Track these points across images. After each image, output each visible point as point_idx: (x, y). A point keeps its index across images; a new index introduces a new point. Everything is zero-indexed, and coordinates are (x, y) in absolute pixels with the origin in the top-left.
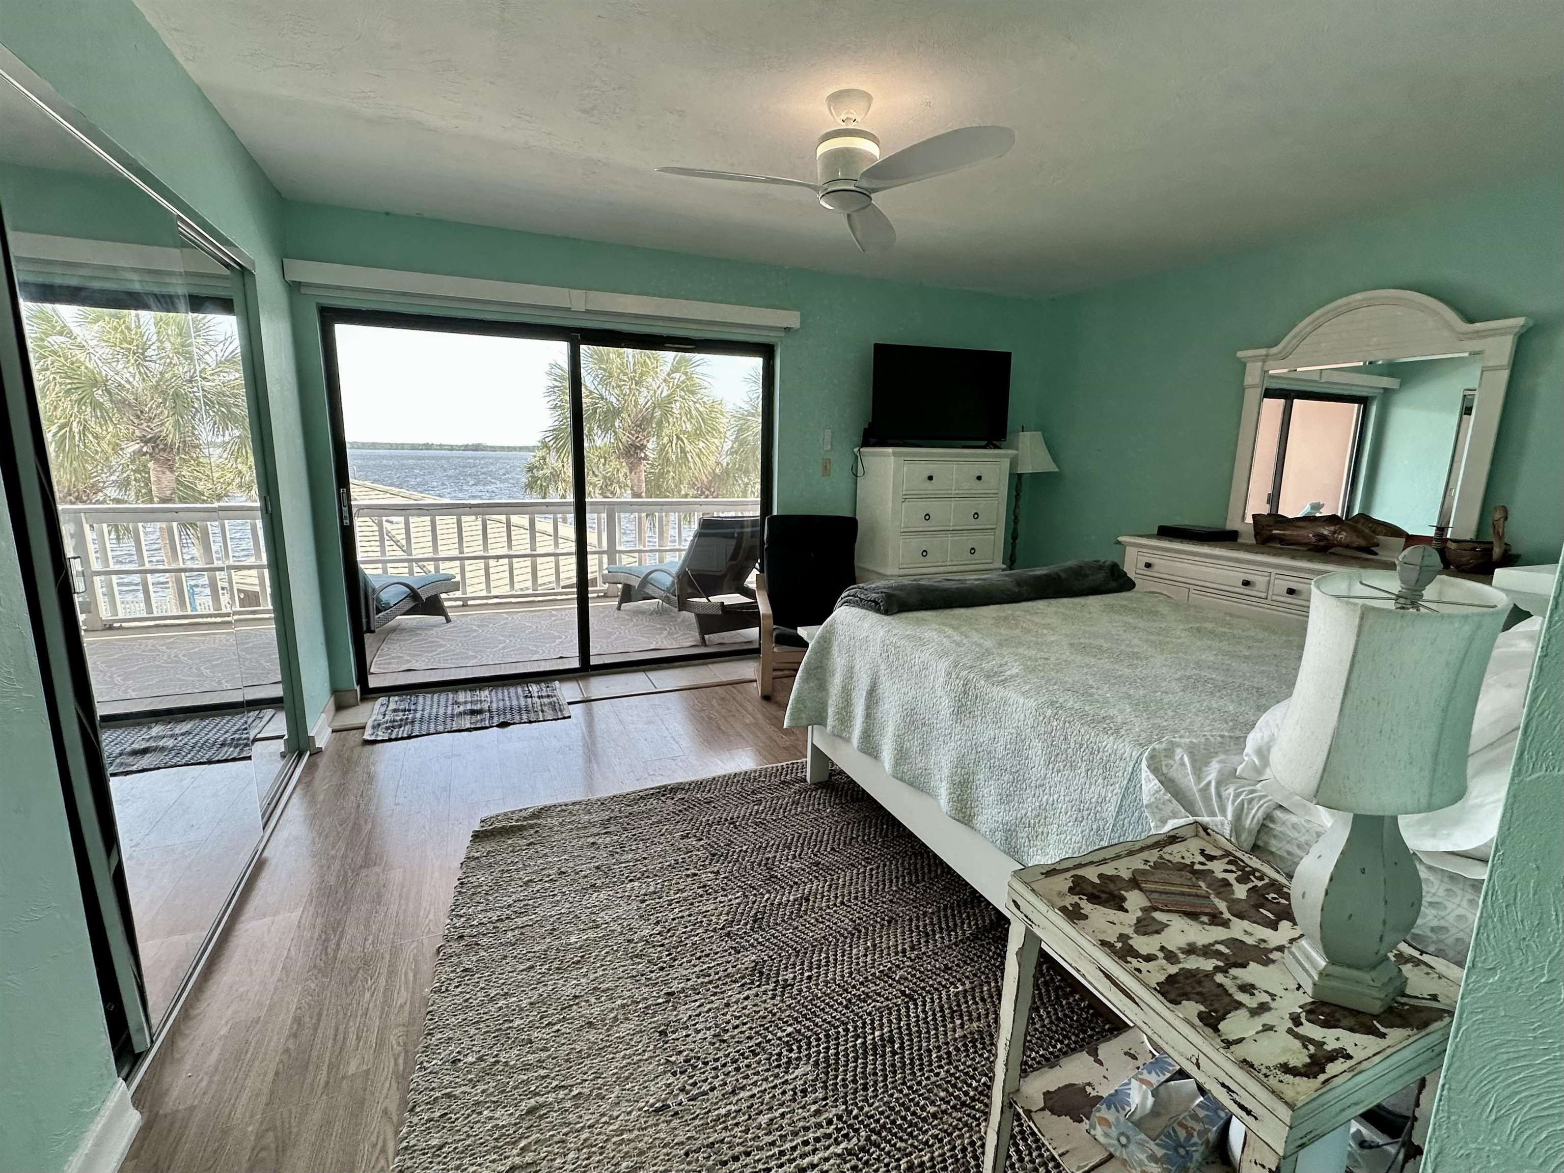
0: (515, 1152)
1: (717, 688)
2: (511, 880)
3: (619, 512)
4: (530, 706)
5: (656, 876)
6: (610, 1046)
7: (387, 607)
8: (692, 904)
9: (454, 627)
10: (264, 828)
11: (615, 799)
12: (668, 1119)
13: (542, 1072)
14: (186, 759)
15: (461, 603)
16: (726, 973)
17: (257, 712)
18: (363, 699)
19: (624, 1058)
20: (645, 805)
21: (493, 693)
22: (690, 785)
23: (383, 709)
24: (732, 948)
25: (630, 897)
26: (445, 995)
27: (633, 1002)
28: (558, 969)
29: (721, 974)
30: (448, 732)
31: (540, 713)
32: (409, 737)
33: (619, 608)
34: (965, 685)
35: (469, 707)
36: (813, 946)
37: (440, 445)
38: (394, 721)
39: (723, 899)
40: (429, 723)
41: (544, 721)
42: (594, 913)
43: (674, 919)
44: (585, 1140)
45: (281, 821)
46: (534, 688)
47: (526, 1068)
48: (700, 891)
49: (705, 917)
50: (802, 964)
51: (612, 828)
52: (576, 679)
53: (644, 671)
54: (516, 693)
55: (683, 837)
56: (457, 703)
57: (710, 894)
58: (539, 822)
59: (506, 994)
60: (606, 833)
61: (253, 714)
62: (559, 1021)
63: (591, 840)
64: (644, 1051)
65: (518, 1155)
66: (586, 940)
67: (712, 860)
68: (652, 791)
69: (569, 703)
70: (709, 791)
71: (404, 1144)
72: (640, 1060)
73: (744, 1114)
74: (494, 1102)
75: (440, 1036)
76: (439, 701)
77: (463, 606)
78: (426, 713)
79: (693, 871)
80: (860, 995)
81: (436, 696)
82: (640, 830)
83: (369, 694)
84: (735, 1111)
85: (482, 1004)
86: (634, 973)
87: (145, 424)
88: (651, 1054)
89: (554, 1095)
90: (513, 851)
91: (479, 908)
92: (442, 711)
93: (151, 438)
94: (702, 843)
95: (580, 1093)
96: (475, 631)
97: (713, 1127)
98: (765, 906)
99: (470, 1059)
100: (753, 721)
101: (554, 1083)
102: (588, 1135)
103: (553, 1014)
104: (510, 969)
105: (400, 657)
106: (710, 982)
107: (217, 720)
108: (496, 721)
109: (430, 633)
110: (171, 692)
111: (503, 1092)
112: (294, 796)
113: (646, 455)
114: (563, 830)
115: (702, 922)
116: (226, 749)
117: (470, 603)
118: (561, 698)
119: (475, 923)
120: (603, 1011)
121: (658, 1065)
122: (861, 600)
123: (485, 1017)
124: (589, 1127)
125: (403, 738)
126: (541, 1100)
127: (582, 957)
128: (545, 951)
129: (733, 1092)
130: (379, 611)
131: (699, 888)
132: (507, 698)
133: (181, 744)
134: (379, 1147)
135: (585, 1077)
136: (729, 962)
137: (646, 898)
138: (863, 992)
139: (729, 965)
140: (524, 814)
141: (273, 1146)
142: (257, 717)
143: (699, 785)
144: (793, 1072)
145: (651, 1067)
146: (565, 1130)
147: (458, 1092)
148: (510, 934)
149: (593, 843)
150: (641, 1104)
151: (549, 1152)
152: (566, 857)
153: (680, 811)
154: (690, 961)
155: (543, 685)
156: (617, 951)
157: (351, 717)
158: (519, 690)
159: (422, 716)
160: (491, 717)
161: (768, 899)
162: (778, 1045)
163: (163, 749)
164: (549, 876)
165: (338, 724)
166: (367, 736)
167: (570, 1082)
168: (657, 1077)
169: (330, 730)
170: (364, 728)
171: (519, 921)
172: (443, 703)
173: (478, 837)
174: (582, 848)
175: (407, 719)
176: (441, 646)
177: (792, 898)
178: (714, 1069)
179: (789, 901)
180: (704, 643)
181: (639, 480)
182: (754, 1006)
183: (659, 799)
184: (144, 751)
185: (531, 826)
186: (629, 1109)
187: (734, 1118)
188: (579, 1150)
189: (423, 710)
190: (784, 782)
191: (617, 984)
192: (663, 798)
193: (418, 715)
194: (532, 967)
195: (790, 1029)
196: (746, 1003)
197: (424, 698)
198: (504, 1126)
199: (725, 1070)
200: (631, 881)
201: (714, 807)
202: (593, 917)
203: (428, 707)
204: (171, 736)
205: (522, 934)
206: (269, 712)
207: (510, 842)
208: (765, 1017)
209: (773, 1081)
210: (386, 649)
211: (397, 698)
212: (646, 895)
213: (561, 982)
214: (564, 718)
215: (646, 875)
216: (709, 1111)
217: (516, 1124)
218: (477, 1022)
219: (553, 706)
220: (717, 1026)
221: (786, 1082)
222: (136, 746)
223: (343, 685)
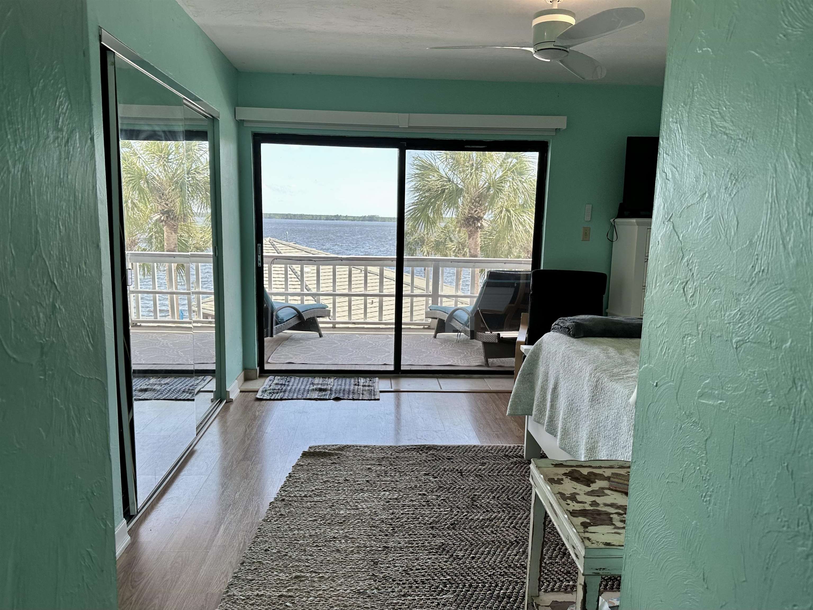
0: (284, 590)
1: (484, 394)
2: (317, 479)
3: (443, 267)
4: (356, 390)
5: (401, 491)
6: (345, 562)
7: (282, 322)
8: (417, 509)
9: (323, 340)
10: (197, 435)
11: (391, 448)
12: (365, 597)
13: (307, 564)
14: (165, 396)
15: (331, 325)
16: (423, 545)
17: (203, 377)
18: (261, 376)
19: (351, 568)
20: (408, 454)
21: (336, 381)
22: (441, 447)
23: (270, 383)
24: (431, 534)
25: (381, 498)
26: (269, 523)
27: (364, 546)
28: (329, 523)
29: (420, 544)
30: (304, 399)
31: (361, 395)
32: (281, 399)
33: (435, 337)
34: (597, 381)
35: (319, 386)
36: (483, 544)
37: (346, 216)
38: (274, 389)
39: (436, 510)
40: (294, 393)
41: (362, 400)
42: (358, 502)
43: (402, 514)
44: (320, 594)
45: (206, 433)
46: (362, 381)
47: (299, 560)
48: (424, 503)
49: (421, 516)
50: (472, 550)
51: (383, 463)
52: (390, 378)
53: (437, 378)
54: (350, 382)
55: (425, 474)
56: (313, 384)
57: (430, 506)
58: (341, 452)
59: (299, 529)
60: (379, 464)
61: (201, 378)
62: (323, 546)
63: (369, 466)
64: (363, 568)
65: (286, 592)
66: (349, 514)
67: (438, 489)
68: (415, 447)
69: (381, 392)
70: (452, 453)
71: (236, 575)
72: (359, 571)
73: (406, 605)
74: (280, 570)
75: (262, 539)
76: (303, 381)
77: (333, 328)
78: (294, 387)
79: (424, 492)
80: (501, 572)
81: (302, 379)
82: (400, 467)
83: (264, 373)
84: (401, 603)
85: (286, 531)
86: (370, 534)
87: (164, 202)
88: (366, 570)
89: (310, 574)
90: (322, 465)
91: (296, 489)
92: (303, 387)
93: (166, 211)
94: (436, 479)
95: (323, 576)
96: (336, 343)
97: (387, 606)
98: (462, 519)
99: (274, 551)
100: (501, 417)
101: (312, 570)
102: (321, 593)
103: (320, 542)
104: (304, 519)
105: (286, 355)
106: (412, 547)
107: (183, 379)
108: (333, 396)
109: (308, 342)
110: (162, 363)
111: (286, 567)
112: (215, 422)
113: (482, 225)
114: (354, 459)
115: (419, 518)
116: (185, 394)
117: (337, 326)
118: (376, 387)
119: (292, 495)
120: (347, 547)
121: (368, 575)
122: (561, 327)
123: (286, 536)
124: (323, 590)
125: (277, 400)
126: (303, 574)
127: (344, 521)
128: (325, 514)
129: (404, 596)
130: (277, 324)
131: (424, 502)
132: (343, 384)
133: (164, 389)
134: (225, 574)
135: (328, 571)
136: (427, 540)
137: (390, 501)
138: (504, 571)
139: (426, 542)
140: (334, 447)
141: (180, 563)
142: (203, 379)
143: (447, 448)
144: (442, 596)
145: (363, 575)
146: (311, 588)
147: (264, 562)
148: (309, 503)
149: (369, 468)
150: (352, 588)
151: (301, 595)
152: (351, 473)
153: (429, 460)
154: (404, 535)
155: (368, 379)
156: (364, 522)
157: (251, 385)
158: (352, 380)
159: (291, 388)
160: (331, 394)
161: (466, 515)
162: (439, 582)
163: (154, 390)
164: (339, 480)
165: (244, 388)
166: (258, 396)
167: (320, 571)
168: (365, 580)
169: (239, 390)
170: (257, 392)
171: (316, 499)
172: (304, 383)
173: (305, 455)
174: (362, 470)
175: (282, 389)
176: (313, 351)
177: (481, 518)
178: (398, 584)
179: (478, 519)
180: (487, 364)
181: (476, 245)
182: (433, 563)
183: (418, 452)
184: (146, 390)
185: (336, 454)
186: (345, 589)
187: (401, 605)
188: (315, 598)
189: (292, 386)
190: (506, 456)
191: (359, 537)
192: (421, 452)
193: (289, 388)
194: (316, 520)
195: (448, 577)
196: (429, 560)
197: (295, 379)
198: (282, 580)
199: (404, 586)
200: (384, 491)
201: (452, 462)
202: (356, 504)
203: (295, 384)
204: (159, 384)
205: (315, 504)
206: (209, 378)
207: (322, 460)
208: (436, 569)
209: (428, 597)
210: (280, 350)
211: (279, 377)
212: (391, 499)
213: (329, 530)
214: (375, 400)
215: (395, 489)
216: (388, 600)
217: (288, 580)
218: (281, 537)
219: (370, 392)
220: (407, 566)
221: (436, 599)
222: (142, 387)
223: (249, 366)
